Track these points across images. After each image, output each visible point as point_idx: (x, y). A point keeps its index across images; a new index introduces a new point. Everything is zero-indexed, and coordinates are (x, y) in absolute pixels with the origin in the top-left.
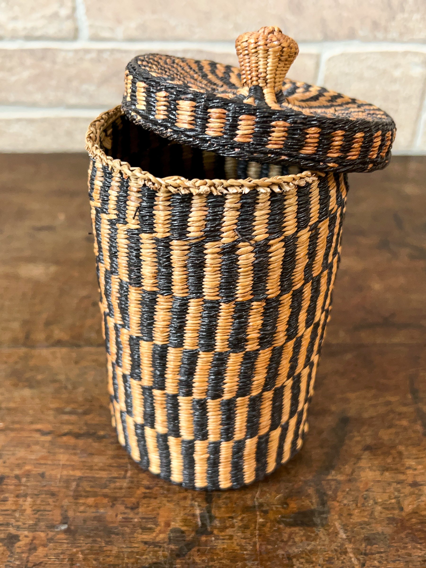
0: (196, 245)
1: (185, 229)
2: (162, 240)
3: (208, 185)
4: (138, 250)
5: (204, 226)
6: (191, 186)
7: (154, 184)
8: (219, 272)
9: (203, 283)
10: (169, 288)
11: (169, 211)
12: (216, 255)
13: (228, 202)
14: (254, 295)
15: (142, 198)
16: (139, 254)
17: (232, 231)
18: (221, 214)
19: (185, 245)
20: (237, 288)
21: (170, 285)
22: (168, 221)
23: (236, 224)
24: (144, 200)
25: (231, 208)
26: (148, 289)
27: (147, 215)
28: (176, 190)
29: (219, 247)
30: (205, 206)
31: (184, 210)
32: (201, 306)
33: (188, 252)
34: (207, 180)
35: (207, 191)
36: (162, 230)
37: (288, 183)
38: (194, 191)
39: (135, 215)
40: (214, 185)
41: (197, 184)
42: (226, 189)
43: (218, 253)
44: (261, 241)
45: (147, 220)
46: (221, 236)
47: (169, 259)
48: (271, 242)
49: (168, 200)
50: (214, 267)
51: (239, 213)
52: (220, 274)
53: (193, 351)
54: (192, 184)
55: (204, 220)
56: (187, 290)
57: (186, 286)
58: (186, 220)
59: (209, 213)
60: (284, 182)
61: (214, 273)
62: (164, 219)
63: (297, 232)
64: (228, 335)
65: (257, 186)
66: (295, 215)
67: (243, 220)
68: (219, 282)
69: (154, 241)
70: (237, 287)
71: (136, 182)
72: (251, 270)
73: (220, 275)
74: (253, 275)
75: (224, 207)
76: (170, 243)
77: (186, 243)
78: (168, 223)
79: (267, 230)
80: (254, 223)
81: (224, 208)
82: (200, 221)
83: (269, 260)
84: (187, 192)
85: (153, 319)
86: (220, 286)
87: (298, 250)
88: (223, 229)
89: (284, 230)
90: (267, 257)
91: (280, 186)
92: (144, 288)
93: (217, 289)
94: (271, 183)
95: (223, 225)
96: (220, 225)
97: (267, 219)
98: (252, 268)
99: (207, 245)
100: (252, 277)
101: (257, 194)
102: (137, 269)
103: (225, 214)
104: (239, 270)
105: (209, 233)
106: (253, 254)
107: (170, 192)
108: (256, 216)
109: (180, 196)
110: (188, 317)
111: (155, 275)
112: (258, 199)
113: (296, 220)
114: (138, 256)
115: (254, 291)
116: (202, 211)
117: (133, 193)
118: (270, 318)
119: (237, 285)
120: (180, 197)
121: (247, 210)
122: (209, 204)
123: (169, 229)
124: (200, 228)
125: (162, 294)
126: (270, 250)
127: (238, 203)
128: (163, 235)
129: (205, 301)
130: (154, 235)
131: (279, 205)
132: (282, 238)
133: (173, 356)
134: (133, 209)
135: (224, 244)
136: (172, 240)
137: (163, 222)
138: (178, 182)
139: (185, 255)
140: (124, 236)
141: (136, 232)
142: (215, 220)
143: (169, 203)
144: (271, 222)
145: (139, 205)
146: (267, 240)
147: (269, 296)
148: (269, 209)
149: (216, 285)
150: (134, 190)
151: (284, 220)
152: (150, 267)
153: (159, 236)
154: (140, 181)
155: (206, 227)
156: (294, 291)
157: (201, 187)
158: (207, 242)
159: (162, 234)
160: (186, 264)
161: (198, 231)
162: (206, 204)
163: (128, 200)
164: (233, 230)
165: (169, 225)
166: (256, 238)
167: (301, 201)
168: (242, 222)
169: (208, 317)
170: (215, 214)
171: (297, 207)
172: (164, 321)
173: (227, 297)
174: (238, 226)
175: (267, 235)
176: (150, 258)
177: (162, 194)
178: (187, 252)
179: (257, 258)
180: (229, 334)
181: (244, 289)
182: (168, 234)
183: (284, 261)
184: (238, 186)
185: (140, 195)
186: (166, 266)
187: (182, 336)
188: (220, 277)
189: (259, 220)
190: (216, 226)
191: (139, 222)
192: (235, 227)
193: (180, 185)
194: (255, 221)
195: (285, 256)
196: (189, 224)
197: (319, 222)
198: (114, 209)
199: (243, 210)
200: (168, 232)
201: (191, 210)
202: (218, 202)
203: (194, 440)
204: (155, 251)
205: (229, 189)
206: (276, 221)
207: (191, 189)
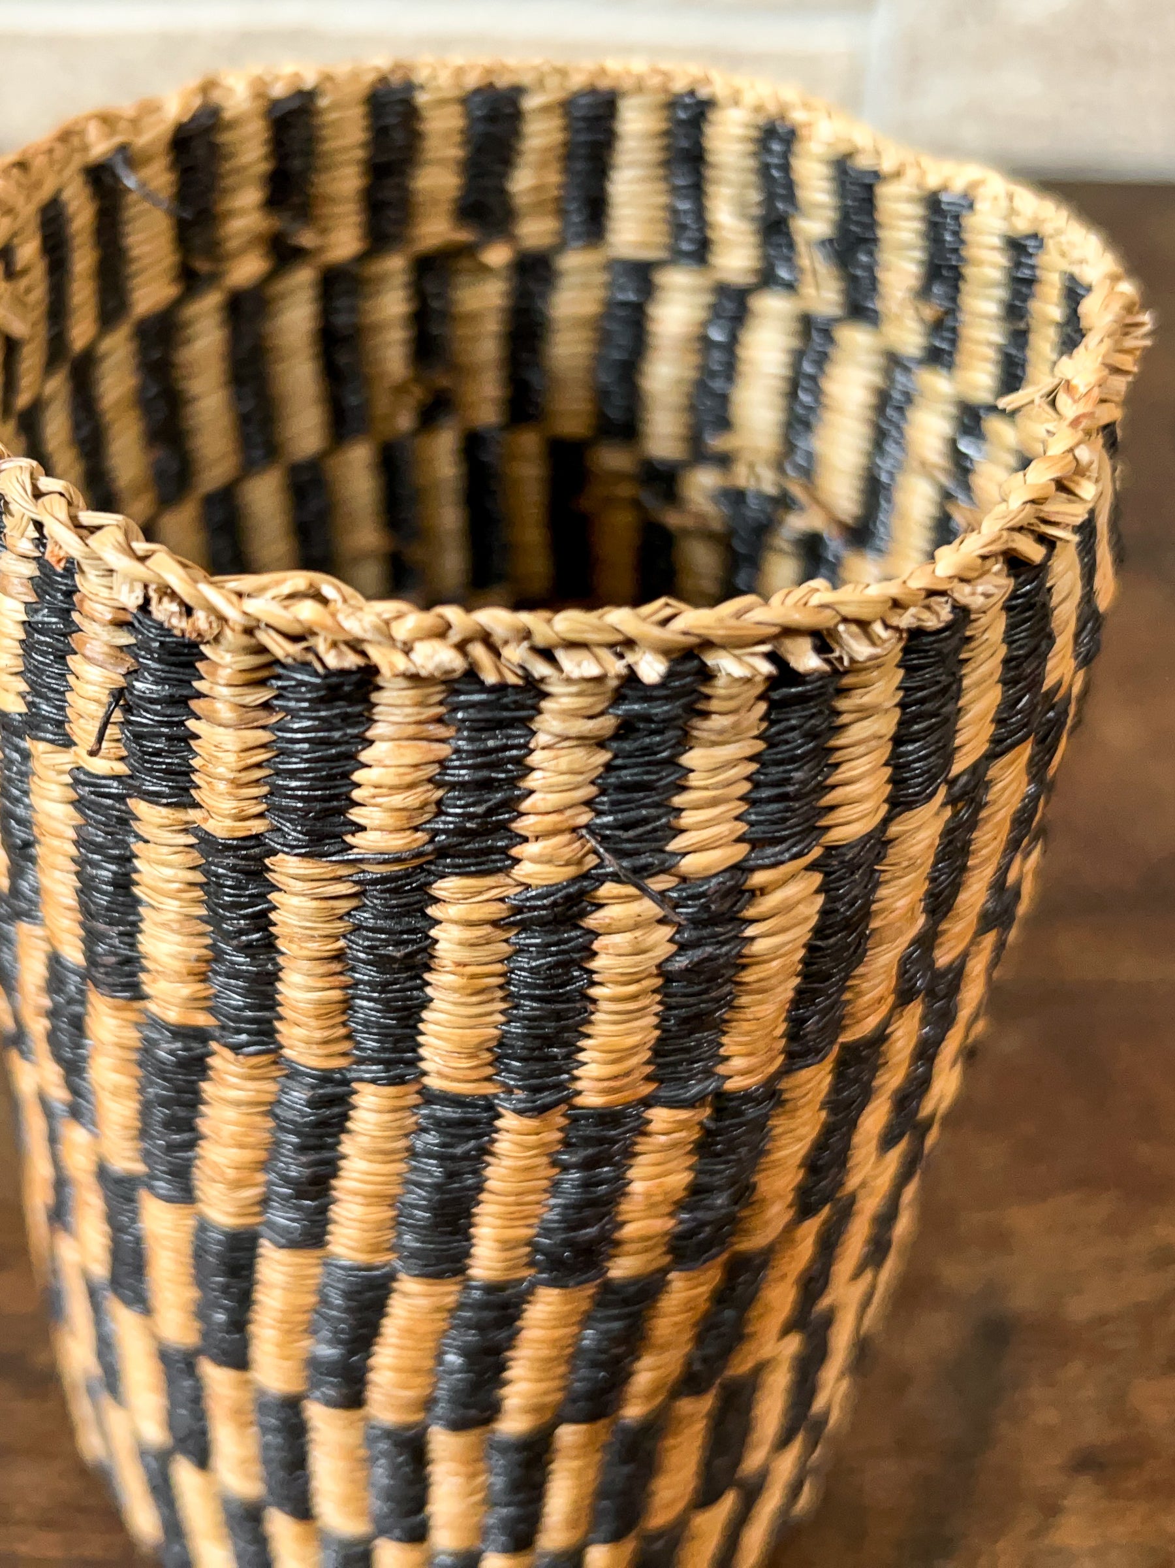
0: (391, 885)
1: (342, 812)
2: (227, 847)
3: (455, 636)
4: (126, 859)
5: (432, 808)
6: (368, 636)
7: (189, 611)
8: (500, 994)
9: (421, 1026)
10: (265, 1027)
11: (264, 727)
12: (488, 929)
13: (552, 712)
14: (661, 1081)
15: (136, 657)
16: (127, 875)
17: (566, 837)
18: (518, 761)
19: (339, 879)
20: (582, 1056)
21: (267, 1014)
22: (258, 774)
23: (589, 803)
24: (147, 668)
25: (567, 738)
26: (173, 1016)
27: (160, 735)
28: (295, 649)
29: (502, 900)
30: (439, 720)
31: (337, 735)
32: (408, 1114)
33: (354, 903)
34: (452, 613)
35: (448, 666)
36: (228, 805)
37: (863, 625)
38: (388, 661)
39: (106, 723)
40: (486, 638)
41: (403, 630)
42: (547, 654)
43: (495, 923)
44: (707, 879)
45: (158, 753)
46: (514, 852)
47: (262, 921)
48: (759, 878)
49: (262, 683)
50: (473, 976)
51: (604, 756)
52: (503, 999)
53: (370, 1268)
54: (377, 629)
55: (430, 780)
56: (346, 1046)
57: (342, 1031)
58: (346, 775)
59: (457, 751)
60: (845, 620)
61: (475, 999)
62: (242, 764)
63: (886, 821)
64: (529, 1226)
65: (708, 644)
66: (886, 751)
67: (623, 787)
68: (496, 1032)
69: (192, 840)
70: (582, 1050)
71: (104, 581)
72: (654, 991)
73: (503, 1006)
74: (659, 1008)
75: (534, 726)
76: (267, 861)
77: (343, 871)
78: (257, 781)
79: (742, 828)
80: (678, 800)
81: (533, 733)
82: (411, 786)
83: (745, 951)
84: (351, 661)
85: (192, 1129)
86: (501, 1045)
87: (882, 892)
88: (522, 825)
89: (823, 823)
90: (736, 937)
91: (823, 641)
92: (152, 1006)
93: (487, 1057)
94: (776, 630)
95: (525, 806)
96: (511, 805)
97: (748, 778)
98: (658, 982)
99: (445, 887)
100: (656, 1014)
101: (707, 675)
102: (121, 934)
103: (534, 759)
104: (594, 992)
105: (455, 840)
106: (667, 931)
107: (262, 650)
108: (692, 771)
109: (316, 674)
110: (347, 1146)
111: (203, 967)
112: (708, 697)
113: (888, 771)
114: (124, 884)
115: (659, 1065)
116: (424, 744)
117: (96, 627)
118: (727, 1162)
119: (583, 1043)
120: (318, 681)
121: (651, 745)
122: (460, 715)
123: (264, 807)
124: (410, 818)
125: (236, 1048)
126: (750, 913)
127: (602, 713)
128: (233, 829)
129: (429, 1097)
130: (193, 815)
131: (812, 716)
132: (816, 852)
133: (284, 1274)
134: (98, 696)
135: (528, 887)
136: (274, 853)
137: (232, 776)
138: (307, 611)
139: (341, 918)
140: (57, 791)
141: (115, 788)
142: (487, 785)
143: (264, 695)
144: (765, 793)
145: (122, 682)
146: (741, 869)
147: (729, 1085)
148: (756, 738)
149: (482, 1043)
150: (97, 615)
151: (831, 781)
152: (178, 938)
153: (220, 827)
154: (125, 588)
155: (440, 813)
156: (845, 1047)
157: (418, 646)
158: (443, 876)
159: (229, 823)
160: (341, 949)
161: (404, 830)
162: (441, 710)
163: (75, 653)
164: (574, 830)
165: (265, 790)
166: (688, 864)
167: (922, 688)
168: (622, 797)
169: (441, 1157)
170: (488, 760)
171: (896, 715)
172: (241, 1146)
173: (535, 1090)
174: (599, 813)
175: (743, 849)
176: (177, 903)
177: (228, 658)
178: (346, 905)
179: (683, 947)
180: (535, 1221)
181: (614, 1062)
182: (258, 826)
183: (811, 948)
184: (611, 646)
185: (126, 639)
186: (249, 945)
187: (323, 1210)
188: (503, 1012)
189: (706, 788)
190: (490, 812)
191: (125, 753)
192: (585, 818)
193: (316, 629)
194: (684, 788)
195: (819, 931)
196: (356, 794)
197: (991, 756)
198: (16, 674)
199: (627, 746)
200: (261, 815)
201: (369, 734)
202: (506, 708)
203: (373, 1537)
204: (199, 877)
205: (560, 655)
206: (790, 789)
207: (371, 650)
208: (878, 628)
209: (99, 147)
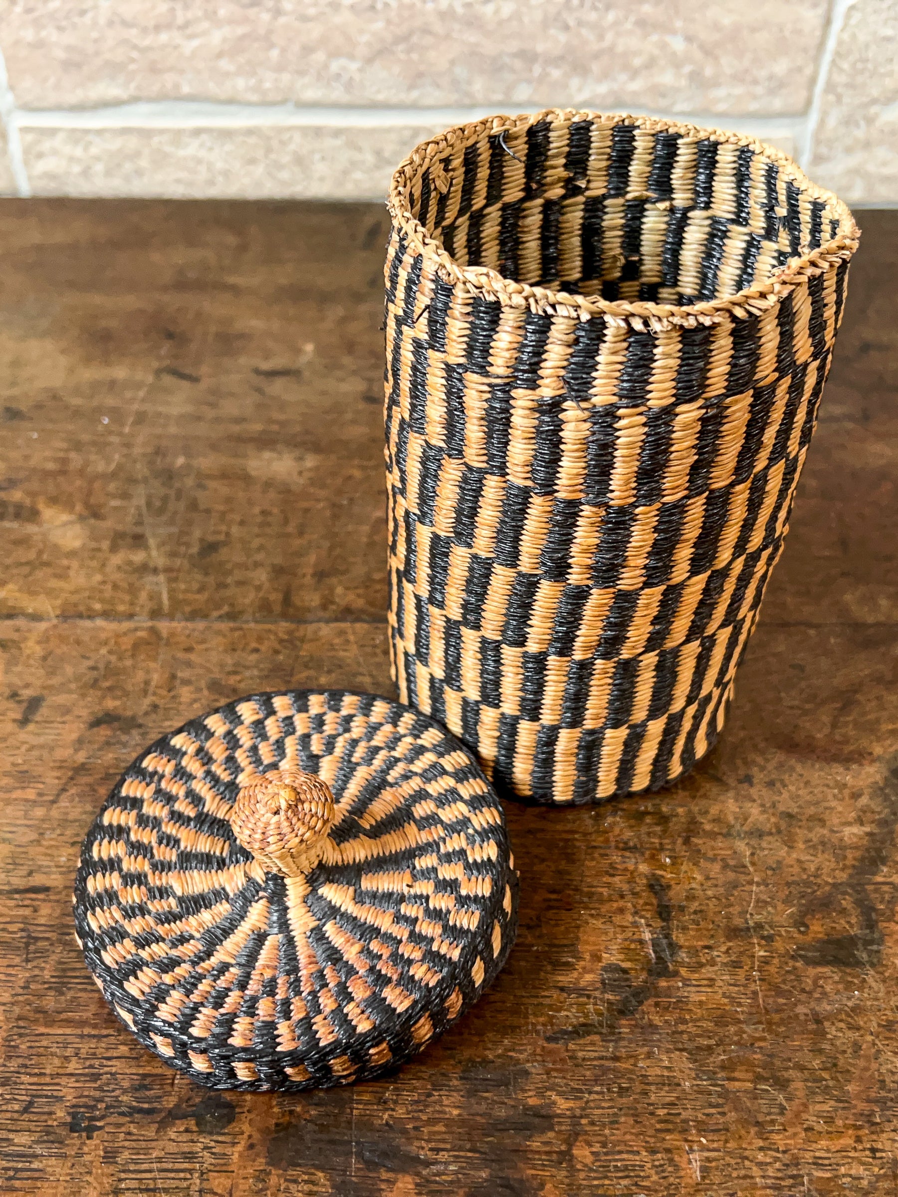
1: (487, 357)
2: (453, 369)
3: (525, 294)
4: (425, 374)
5: (515, 360)
6: (499, 291)
7: (449, 274)
8: (533, 441)
9: (508, 453)
10: (460, 448)
11: (468, 322)
12: (531, 411)
13: (554, 330)
14: (586, 494)
15: (435, 292)
16: (425, 381)
17: (556, 379)
18: (543, 347)
19: (485, 384)
21: (461, 442)
23: (564, 367)
25: (559, 341)
26: (433, 442)
28: (477, 292)
29: (534, 400)
30: (521, 327)
31: (489, 327)
32: (502, 490)
33: (489, 395)
34: (525, 287)
35: (521, 304)
36: (455, 352)
37: (660, 319)
38: (504, 300)
40: (534, 297)
41: (510, 290)
42: (553, 306)
43: (532, 409)
44: (602, 407)
46: (539, 382)
48: (620, 412)
49: (468, 305)
51: (569, 351)
52: (534, 444)
54: (503, 289)
55: (516, 349)
56: (483, 458)
58: (489, 343)
60: (653, 316)
61: (524, 441)
62: (459, 334)
63: (674, 404)
65: (606, 313)
66: (674, 374)
67: (576, 363)
69: (444, 366)
70: (557, 472)
74: (585, 460)
75: (549, 335)
76: (464, 375)
77: (485, 381)
79: (616, 390)
80: (594, 374)
81: (548, 337)
82: (510, 350)
83: (616, 442)
84: (492, 298)
87: (674, 435)
88: (542, 372)
89: (647, 397)
90: (613, 435)
91: (645, 321)
92: (427, 437)
94: (630, 314)
95: (543, 365)
96: (539, 364)
97: (620, 371)
98: (584, 447)
99: (516, 392)
100: (585, 462)
101: (604, 325)
103: (548, 347)
104: (563, 446)
106: (588, 426)
107: (468, 292)
108: (599, 363)
109: (483, 302)
112: (605, 334)
113: (674, 383)
114: (423, 385)
115: (587, 487)
116: (515, 335)
117: (425, 282)
119: (558, 469)
120: (483, 305)
122: (527, 327)
124: (508, 362)
126: (617, 426)
127: (570, 333)
128: (455, 362)
130: (444, 355)
131: (645, 352)
132: (644, 408)
135: (542, 397)
136: (466, 372)
137: (457, 340)
138: (484, 280)
139: (485, 401)
141: (424, 345)
143: (469, 310)
144: (625, 378)
145: (429, 302)
146: (615, 406)
147: (613, 502)
148: (623, 356)
149: (526, 462)
151: (650, 380)
152: (438, 408)
153: (452, 360)
157: (514, 296)
158: (515, 388)
159: (455, 359)
160: (485, 415)
161: (506, 367)
162: (522, 324)
164: (559, 377)
166: (594, 400)
167: (688, 353)
168: (575, 367)
171: (678, 360)
174: (567, 372)
175: (616, 398)
177: (459, 294)
178: (487, 396)
179: (594, 433)
182: (462, 360)
184: (574, 307)
185: (433, 286)
189: (604, 371)
192: (562, 373)
193: (485, 286)
194: (596, 370)
196: (492, 351)
197: (727, 395)
199: (577, 348)
200: (463, 356)
201: (496, 328)
202: (540, 325)
203: (481, 703)
205: (557, 307)
206: (632, 378)
207: (499, 295)
208: (665, 320)
209: (496, 129)
